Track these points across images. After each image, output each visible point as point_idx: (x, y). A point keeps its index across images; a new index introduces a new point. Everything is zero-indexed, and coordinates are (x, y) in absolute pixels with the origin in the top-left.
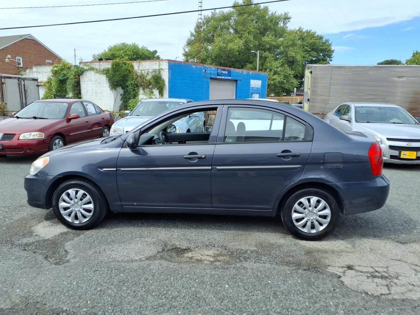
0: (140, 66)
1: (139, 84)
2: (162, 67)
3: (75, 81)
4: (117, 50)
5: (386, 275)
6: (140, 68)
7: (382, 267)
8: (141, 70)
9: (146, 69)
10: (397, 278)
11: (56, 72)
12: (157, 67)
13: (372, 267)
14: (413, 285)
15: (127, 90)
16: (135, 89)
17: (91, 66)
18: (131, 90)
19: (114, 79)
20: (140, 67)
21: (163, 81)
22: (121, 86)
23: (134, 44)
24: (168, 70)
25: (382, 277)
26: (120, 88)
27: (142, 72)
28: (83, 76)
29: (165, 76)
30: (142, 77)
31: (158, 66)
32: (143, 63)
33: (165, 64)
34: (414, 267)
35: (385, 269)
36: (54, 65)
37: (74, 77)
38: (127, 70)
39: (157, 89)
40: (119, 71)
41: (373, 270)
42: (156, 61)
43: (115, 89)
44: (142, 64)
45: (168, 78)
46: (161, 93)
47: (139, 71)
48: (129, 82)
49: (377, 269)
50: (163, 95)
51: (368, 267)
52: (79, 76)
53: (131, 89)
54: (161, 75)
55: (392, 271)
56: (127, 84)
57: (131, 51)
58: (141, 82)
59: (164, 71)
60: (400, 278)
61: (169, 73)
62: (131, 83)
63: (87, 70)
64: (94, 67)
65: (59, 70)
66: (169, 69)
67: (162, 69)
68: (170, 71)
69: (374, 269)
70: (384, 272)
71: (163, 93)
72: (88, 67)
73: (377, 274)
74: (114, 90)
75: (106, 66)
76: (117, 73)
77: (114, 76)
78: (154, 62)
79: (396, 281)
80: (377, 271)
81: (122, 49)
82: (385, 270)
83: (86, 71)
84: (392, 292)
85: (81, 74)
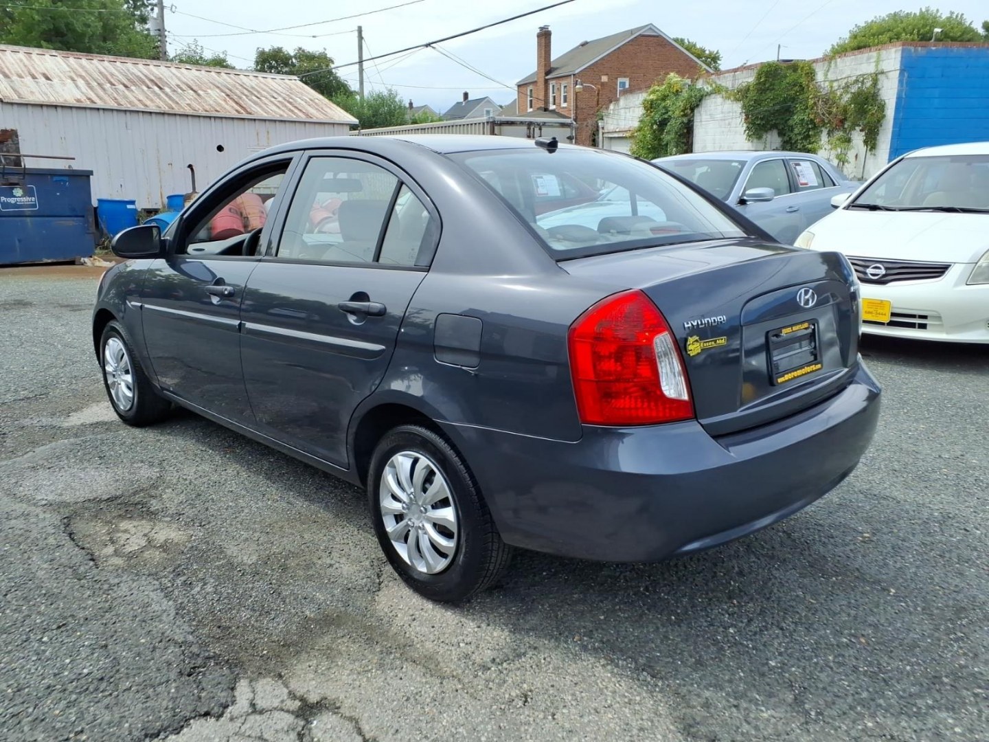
0: (831, 70)
1: (817, 121)
2: (885, 66)
3: (683, 122)
4: (874, 35)
6: (831, 76)
8: (832, 81)
9: (844, 76)
11: (651, 104)
12: (871, 69)
15: (790, 138)
16: (810, 133)
17: (718, 82)
18: (799, 137)
19: (759, 113)
20: (829, 74)
21: (882, 107)
22: (777, 128)
23: (927, 11)
24: (898, 72)
26: (775, 133)
27: (831, 87)
28: (700, 109)
29: (889, 92)
30: (829, 100)
31: (874, 64)
32: (839, 60)
33: (893, 55)
36: (651, 89)
37: (682, 113)
38: (795, 85)
39: (861, 131)
40: (774, 89)
42: (870, 51)
43: (760, 138)
44: (836, 62)
45: (895, 96)
46: (871, 142)
47: (827, 84)
48: (795, 117)
50: (877, 147)
52: (692, 110)
53: (800, 134)
54: (879, 90)
56: (791, 122)
57: (915, 31)
58: (823, 114)
59: (887, 78)
61: (901, 81)
62: (801, 117)
63: (708, 94)
64: (723, 84)
65: (657, 100)
66: (902, 71)
67: (882, 73)
68: (906, 74)
71: (875, 139)
72: (711, 86)
74: (755, 140)
75: (747, 80)
76: (770, 95)
77: (758, 102)
78: (866, 55)
81: (889, 30)
83: (707, 97)
85: (698, 106)
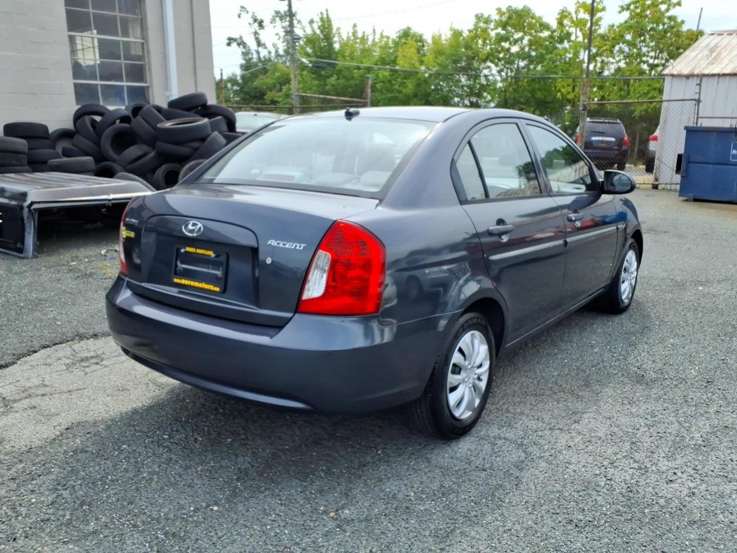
5: (83, 364)
7: (94, 371)
10: (67, 365)
13: (106, 366)
14: (46, 365)
25: (87, 359)
34: (48, 390)
35: (89, 371)
41: (102, 363)
49: (99, 366)
51: (112, 365)
55: (78, 372)
60: (64, 368)
69: (101, 365)
70: (88, 367)
73: (94, 361)
79: (67, 362)
80: (97, 364)
82: (87, 370)
84: (69, 349)
